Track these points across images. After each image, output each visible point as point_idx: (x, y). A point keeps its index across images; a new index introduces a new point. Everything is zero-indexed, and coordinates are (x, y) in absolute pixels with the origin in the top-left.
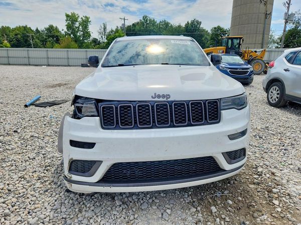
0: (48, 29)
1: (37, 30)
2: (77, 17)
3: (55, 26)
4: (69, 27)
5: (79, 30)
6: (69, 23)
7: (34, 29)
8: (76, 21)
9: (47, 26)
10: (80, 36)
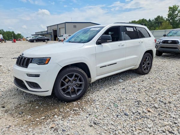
0: (156, 19)
1: (150, 20)
2: (177, 7)
3: (161, 16)
4: (169, 15)
5: (177, 16)
6: (170, 13)
7: (148, 20)
8: (176, 10)
9: (156, 17)
10: (177, 21)
